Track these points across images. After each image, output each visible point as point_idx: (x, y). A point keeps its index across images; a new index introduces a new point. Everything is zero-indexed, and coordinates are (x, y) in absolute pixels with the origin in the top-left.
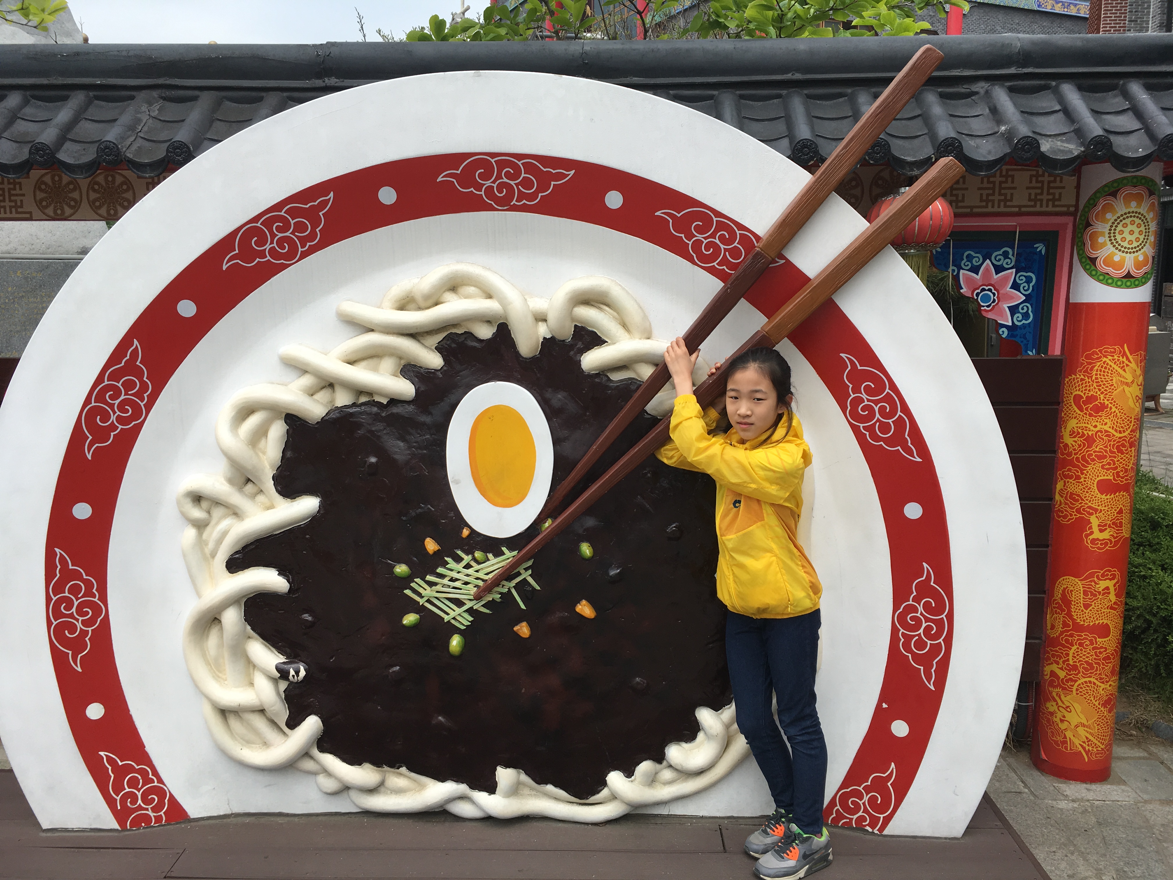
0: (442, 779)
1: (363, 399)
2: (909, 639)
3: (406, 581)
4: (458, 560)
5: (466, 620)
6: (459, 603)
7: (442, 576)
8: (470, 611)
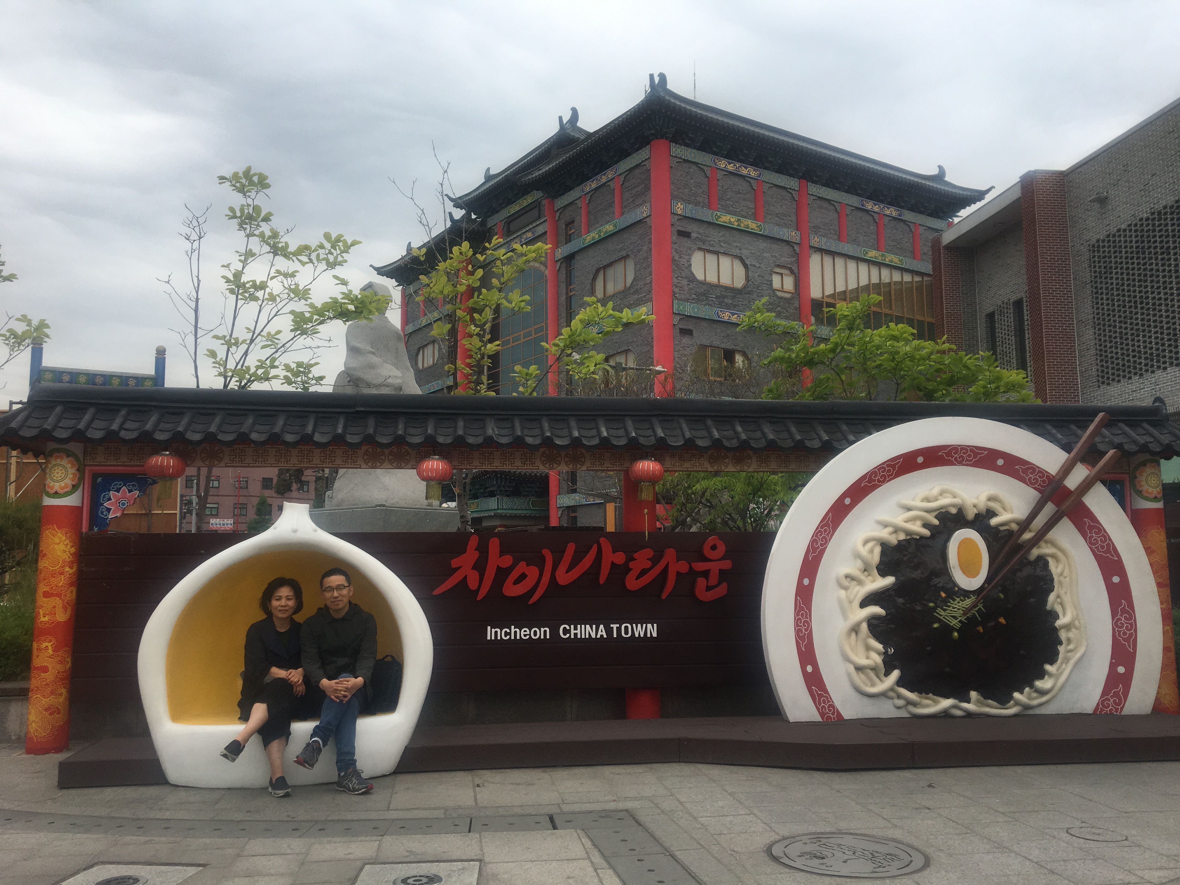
0: (947, 697)
1: (908, 537)
2: (1119, 632)
3: (934, 609)
4: (954, 600)
5: (959, 625)
6: (955, 617)
7: (949, 606)
8: (960, 621)
